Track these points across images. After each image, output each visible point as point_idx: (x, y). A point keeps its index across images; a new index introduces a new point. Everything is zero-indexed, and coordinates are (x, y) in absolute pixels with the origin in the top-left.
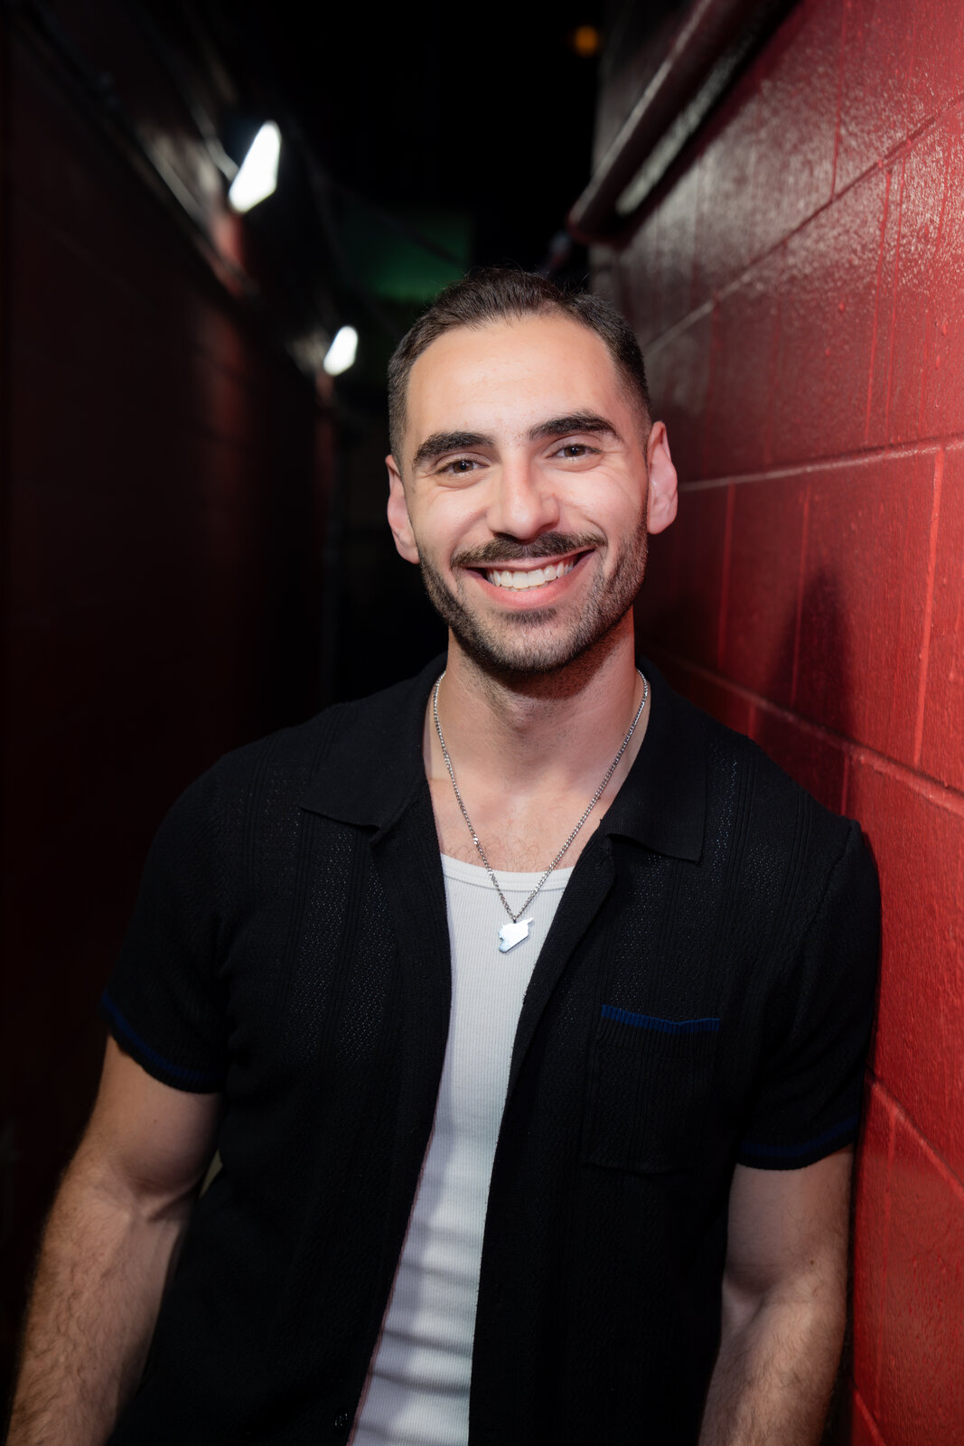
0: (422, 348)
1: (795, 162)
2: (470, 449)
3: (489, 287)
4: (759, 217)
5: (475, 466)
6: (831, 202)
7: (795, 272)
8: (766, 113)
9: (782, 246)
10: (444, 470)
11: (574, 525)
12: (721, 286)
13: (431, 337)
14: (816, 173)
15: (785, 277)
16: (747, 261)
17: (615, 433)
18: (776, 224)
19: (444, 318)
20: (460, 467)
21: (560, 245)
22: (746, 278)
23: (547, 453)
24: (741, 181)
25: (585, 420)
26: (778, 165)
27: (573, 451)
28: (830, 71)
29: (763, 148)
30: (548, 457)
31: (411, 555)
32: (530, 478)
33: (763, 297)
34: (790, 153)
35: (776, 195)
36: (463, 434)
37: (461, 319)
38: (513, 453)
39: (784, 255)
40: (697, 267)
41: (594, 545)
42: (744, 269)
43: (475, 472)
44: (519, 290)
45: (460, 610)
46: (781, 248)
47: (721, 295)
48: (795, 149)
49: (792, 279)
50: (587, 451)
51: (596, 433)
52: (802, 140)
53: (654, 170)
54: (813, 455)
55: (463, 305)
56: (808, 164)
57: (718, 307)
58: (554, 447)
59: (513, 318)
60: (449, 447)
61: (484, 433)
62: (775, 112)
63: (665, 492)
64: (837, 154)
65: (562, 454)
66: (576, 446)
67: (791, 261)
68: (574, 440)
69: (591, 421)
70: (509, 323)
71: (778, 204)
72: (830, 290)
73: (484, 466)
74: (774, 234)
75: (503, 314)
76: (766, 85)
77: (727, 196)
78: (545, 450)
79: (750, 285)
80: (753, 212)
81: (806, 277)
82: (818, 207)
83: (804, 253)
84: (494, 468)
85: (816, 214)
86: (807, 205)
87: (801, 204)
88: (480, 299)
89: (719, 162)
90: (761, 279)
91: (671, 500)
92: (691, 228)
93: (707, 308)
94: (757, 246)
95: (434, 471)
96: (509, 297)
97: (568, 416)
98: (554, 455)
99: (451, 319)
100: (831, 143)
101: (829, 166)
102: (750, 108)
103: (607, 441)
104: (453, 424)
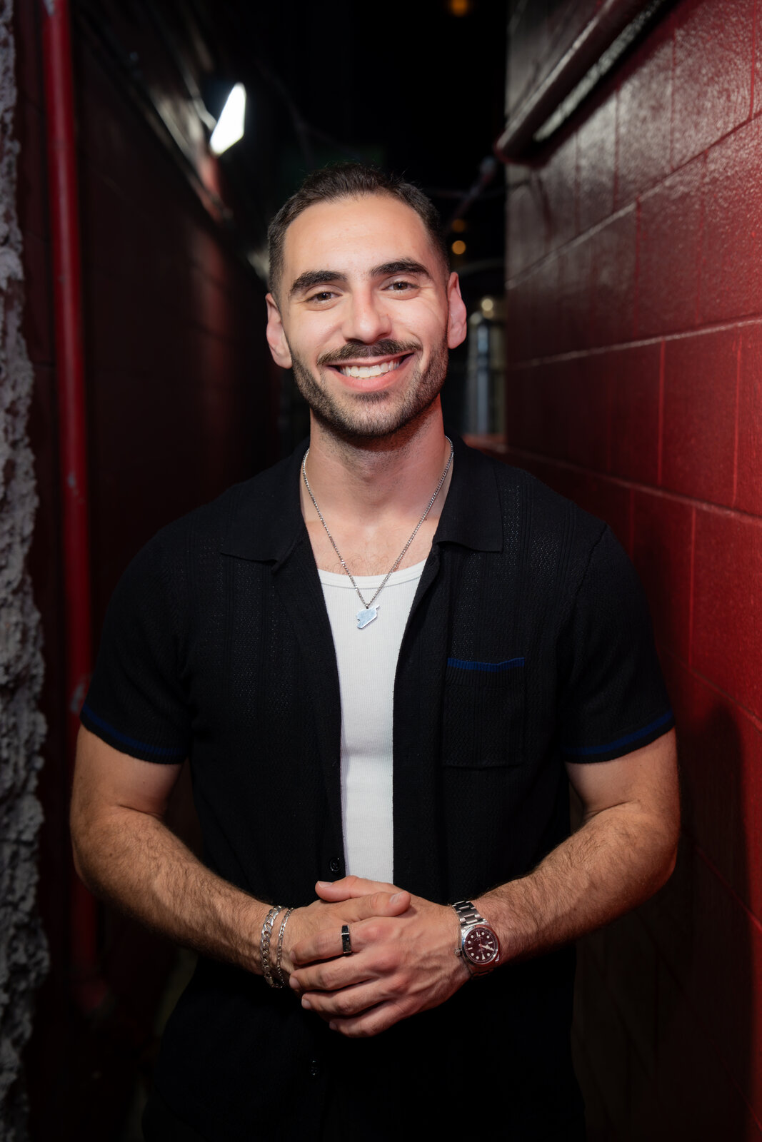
0: (293, 217)
1: (713, 91)
2: (330, 282)
4: (677, 135)
5: (332, 296)
6: (749, 120)
7: (717, 175)
8: (680, 54)
9: (703, 155)
10: (311, 299)
11: (402, 336)
12: (641, 192)
13: (301, 208)
14: (733, 98)
15: (707, 180)
16: (667, 170)
17: (428, 274)
18: (696, 140)
19: (310, 196)
20: (322, 296)
21: (488, 166)
22: (667, 183)
23: (382, 287)
24: (657, 109)
25: (408, 264)
26: (694, 94)
27: (400, 286)
28: (743, 19)
29: (678, 83)
30: (383, 289)
31: (286, 362)
32: (372, 304)
33: (685, 196)
34: (707, 84)
35: (694, 117)
36: (326, 272)
37: (322, 197)
38: (359, 285)
39: (705, 162)
40: (616, 177)
41: (414, 350)
42: (665, 176)
43: (333, 300)
44: (362, 177)
45: (323, 395)
46: (702, 157)
47: (642, 199)
48: (711, 81)
49: (714, 181)
50: (409, 286)
51: (415, 274)
52: (718, 74)
53: (569, 105)
54: (743, 314)
56: (727, 93)
57: (639, 207)
58: (386, 283)
59: (359, 195)
60: (316, 281)
61: (340, 271)
62: (689, 54)
63: (459, 321)
64: (753, 82)
65: (392, 288)
66: (402, 283)
67: (712, 167)
68: (400, 279)
69: (412, 265)
70: (356, 199)
71: (696, 125)
72: (752, 187)
73: (338, 295)
74: (694, 148)
75: (351, 192)
76: (679, 34)
77: (644, 120)
78: (380, 285)
79: (671, 188)
80: (672, 132)
81: (728, 178)
82: (737, 124)
83: (724, 160)
84: (346, 296)
85: (734, 130)
86: (726, 124)
87: (720, 124)
89: (633, 96)
90: (681, 183)
91: (463, 326)
92: (610, 146)
93: (631, 208)
94: (678, 157)
95: (304, 299)
96: (355, 181)
97: (397, 261)
98: (386, 288)
99: (316, 196)
100: (748, 76)
101: (746, 92)
102: (665, 53)
103: (423, 280)
104: (319, 265)
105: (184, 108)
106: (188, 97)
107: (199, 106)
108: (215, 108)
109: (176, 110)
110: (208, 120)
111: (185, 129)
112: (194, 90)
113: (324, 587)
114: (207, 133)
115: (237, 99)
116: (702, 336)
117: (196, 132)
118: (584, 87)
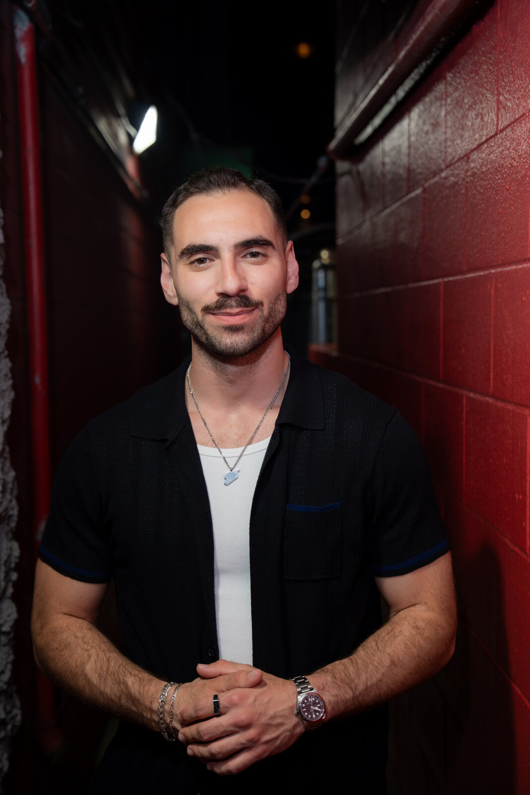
1: (473, 114)
2: (206, 252)
3: (215, 176)
4: (449, 143)
5: (208, 261)
6: (496, 134)
7: (476, 171)
8: (450, 90)
9: (466, 157)
10: (193, 262)
12: (426, 180)
14: (485, 119)
15: (469, 173)
16: (443, 166)
17: (273, 247)
18: (462, 146)
19: (192, 190)
20: (201, 261)
21: (322, 162)
22: (443, 175)
23: (242, 255)
24: (435, 125)
25: (260, 240)
26: (460, 116)
27: (254, 255)
28: (491, 67)
29: (449, 108)
30: (242, 257)
31: (174, 301)
32: (235, 267)
33: (455, 184)
34: (468, 110)
35: (460, 131)
36: (204, 245)
37: (200, 190)
38: (227, 255)
39: (467, 162)
40: (409, 170)
41: (259, 305)
42: (442, 171)
43: (208, 263)
44: (229, 177)
46: (465, 158)
47: (426, 185)
48: (471, 107)
49: (474, 174)
50: (260, 255)
51: (265, 247)
52: (475, 103)
53: (377, 121)
54: (495, 264)
55: (202, 184)
56: (481, 115)
57: (425, 190)
58: (245, 252)
59: (226, 191)
60: (197, 251)
61: (214, 245)
62: (456, 90)
63: (293, 274)
64: (498, 109)
65: (248, 256)
66: (256, 252)
67: (472, 165)
68: (255, 250)
69: (263, 241)
70: (225, 194)
71: (462, 137)
72: (499, 179)
73: (212, 260)
74: (460, 152)
75: (221, 189)
76: (449, 76)
77: (427, 133)
78: (241, 254)
79: (446, 178)
80: (446, 140)
81: (483, 172)
82: (488, 137)
83: (480, 161)
84: (217, 262)
85: (487, 141)
86: (481, 136)
87: (477, 136)
88: (210, 181)
89: (420, 116)
90: (452, 175)
91: (296, 278)
92: (404, 149)
93: (419, 191)
94: (450, 158)
95: (188, 262)
96: (224, 181)
97: (252, 238)
98: (245, 256)
100: (495, 105)
101: (494, 116)
102: (440, 88)
103: (270, 251)
104: (199, 240)
105: (115, 122)
106: (118, 116)
107: (125, 121)
108: (136, 123)
109: (110, 124)
110: (132, 131)
111: (115, 137)
112: (122, 110)
113: (201, 457)
114: (131, 139)
115: (151, 117)
116: (468, 279)
117: (123, 138)
118: (387, 109)
